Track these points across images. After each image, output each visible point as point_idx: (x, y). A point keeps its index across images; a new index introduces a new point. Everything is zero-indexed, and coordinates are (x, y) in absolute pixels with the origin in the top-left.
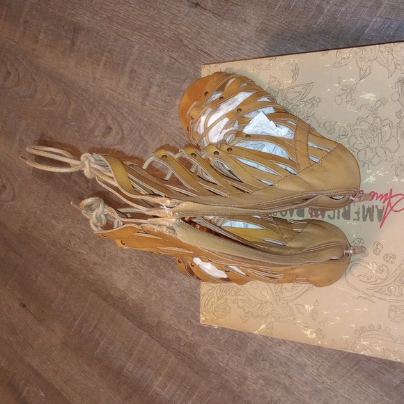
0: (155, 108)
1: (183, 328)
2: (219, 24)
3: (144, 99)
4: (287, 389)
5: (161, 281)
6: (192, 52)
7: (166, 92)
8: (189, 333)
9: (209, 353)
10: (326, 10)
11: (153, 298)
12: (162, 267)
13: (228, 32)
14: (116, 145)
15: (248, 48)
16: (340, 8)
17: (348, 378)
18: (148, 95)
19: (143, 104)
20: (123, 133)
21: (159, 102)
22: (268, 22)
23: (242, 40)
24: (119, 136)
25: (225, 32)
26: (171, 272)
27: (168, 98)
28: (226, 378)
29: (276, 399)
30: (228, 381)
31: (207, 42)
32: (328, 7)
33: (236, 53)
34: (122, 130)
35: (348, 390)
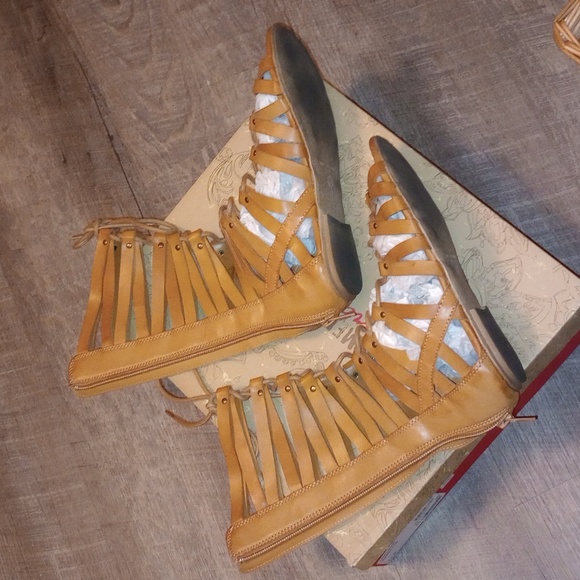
0: (189, 28)
1: (46, 278)
2: (327, 10)
3: (183, 7)
4: (120, 420)
5: (55, 210)
6: (276, 10)
7: (215, 23)
8: (50, 288)
9: (59, 325)
10: (443, 101)
11: (33, 221)
12: (68, 198)
13: (331, 27)
14: (112, 25)
15: (339, 63)
16: (457, 112)
17: (195, 455)
18: (192, 8)
19: (177, 11)
20: (129, 21)
21: (199, 27)
22: (378, 58)
23: (338, 50)
24: (122, 19)
25: (328, 25)
26: (76, 211)
27: (213, 31)
28: (59, 363)
29: (102, 421)
30: (59, 367)
31: (300, 16)
32: (448, 101)
33: (322, 56)
34: (131, 17)
35: (185, 466)
